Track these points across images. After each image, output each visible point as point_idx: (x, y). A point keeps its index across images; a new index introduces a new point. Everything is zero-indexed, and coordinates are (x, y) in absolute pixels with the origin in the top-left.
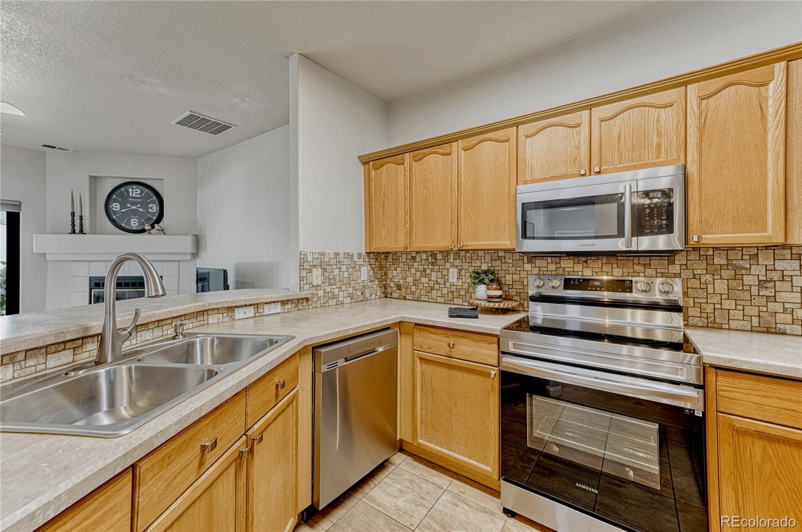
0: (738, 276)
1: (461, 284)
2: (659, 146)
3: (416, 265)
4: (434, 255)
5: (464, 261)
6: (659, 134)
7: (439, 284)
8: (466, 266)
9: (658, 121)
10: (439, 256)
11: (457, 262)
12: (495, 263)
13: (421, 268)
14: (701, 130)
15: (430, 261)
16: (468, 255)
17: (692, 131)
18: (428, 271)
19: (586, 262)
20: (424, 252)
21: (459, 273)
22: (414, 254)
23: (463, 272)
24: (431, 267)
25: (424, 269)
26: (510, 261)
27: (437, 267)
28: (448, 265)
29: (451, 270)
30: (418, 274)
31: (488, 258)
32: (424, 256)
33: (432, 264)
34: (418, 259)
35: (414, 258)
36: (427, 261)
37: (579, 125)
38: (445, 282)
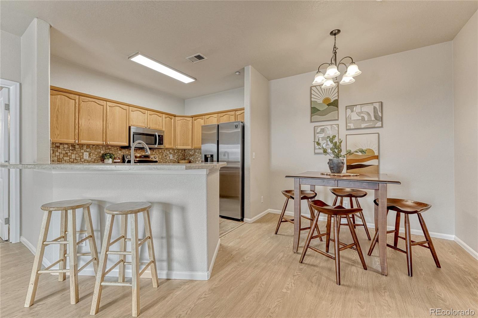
0: (162, 155)
1: (90, 159)
2: (159, 125)
3: (59, 151)
4: (73, 146)
5: (92, 149)
6: (159, 122)
7: (77, 160)
8: (93, 151)
9: (159, 120)
10: (77, 147)
11: (88, 150)
12: (106, 151)
13: (64, 152)
14: (165, 124)
15: (71, 148)
16: (94, 147)
17: (164, 124)
18: (69, 154)
19: (136, 151)
20: (66, 144)
21: (90, 155)
22: (58, 145)
23: (91, 154)
24: (71, 151)
25: (66, 153)
26: (113, 150)
27: (76, 152)
28: (82, 151)
29: (85, 153)
30: (62, 156)
31: (104, 148)
32: (66, 146)
33: (72, 150)
34: (61, 147)
35: (58, 147)
36: (68, 149)
37: (145, 114)
38: (81, 159)
